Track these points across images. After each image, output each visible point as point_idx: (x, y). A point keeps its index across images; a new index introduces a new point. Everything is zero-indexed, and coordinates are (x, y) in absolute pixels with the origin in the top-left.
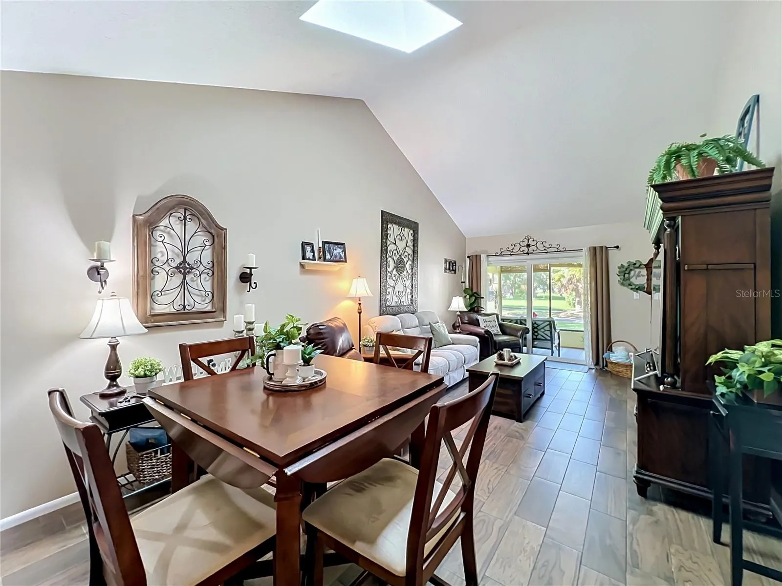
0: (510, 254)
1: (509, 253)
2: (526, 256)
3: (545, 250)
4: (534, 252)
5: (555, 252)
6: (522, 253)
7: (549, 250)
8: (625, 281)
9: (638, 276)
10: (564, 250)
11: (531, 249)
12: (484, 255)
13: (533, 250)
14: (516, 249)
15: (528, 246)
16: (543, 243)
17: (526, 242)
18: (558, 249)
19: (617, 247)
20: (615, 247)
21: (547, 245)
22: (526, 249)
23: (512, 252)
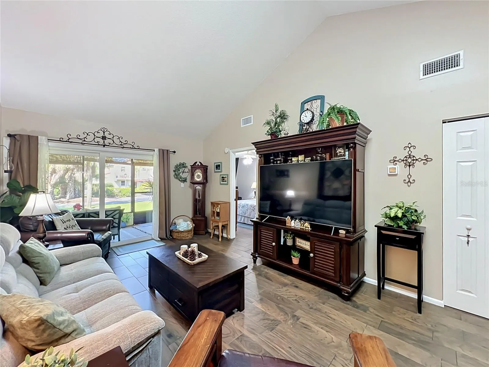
0: (82, 143)
1: (81, 141)
2: (101, 148)
3: (121, 145)
4: (110, 145)
5: (131, 148)
6: (97, 144)
7: (125, 146)
8: (177, 176)
9: (183, 172)
10: (138, 148)
11: (107, 142)
12: (44, 138)
13: (110, 144)
14: (90, 138)
15: (104, 138)
16: (119, 138)
17: (101, 134)
18: (133, 146)
19: (175, 152)
20: (173, 152)
21: (123, 141)
22: (101, 141)
23: (85, 141)
